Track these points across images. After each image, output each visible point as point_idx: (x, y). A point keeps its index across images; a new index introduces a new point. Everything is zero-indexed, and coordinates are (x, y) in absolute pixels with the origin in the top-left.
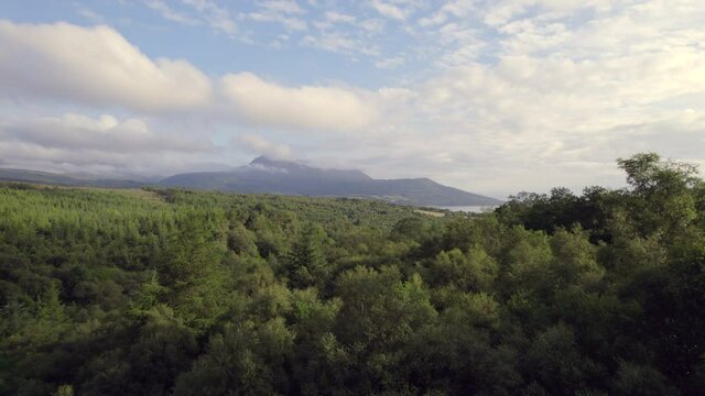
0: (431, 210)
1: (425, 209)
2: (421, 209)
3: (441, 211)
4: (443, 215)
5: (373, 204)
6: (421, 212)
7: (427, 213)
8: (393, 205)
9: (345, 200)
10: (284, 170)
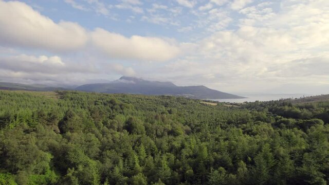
0: (209, 101)
1: (206, 101)
2: (203, 101)
3: (214, 102)
4: (216, 104)
5: (178, 99)
6: (205, 103)
7: (208, 103)
8: (188, 99)
9: (163, 96)
10: (132, 82)
